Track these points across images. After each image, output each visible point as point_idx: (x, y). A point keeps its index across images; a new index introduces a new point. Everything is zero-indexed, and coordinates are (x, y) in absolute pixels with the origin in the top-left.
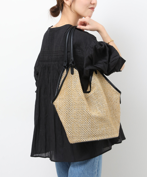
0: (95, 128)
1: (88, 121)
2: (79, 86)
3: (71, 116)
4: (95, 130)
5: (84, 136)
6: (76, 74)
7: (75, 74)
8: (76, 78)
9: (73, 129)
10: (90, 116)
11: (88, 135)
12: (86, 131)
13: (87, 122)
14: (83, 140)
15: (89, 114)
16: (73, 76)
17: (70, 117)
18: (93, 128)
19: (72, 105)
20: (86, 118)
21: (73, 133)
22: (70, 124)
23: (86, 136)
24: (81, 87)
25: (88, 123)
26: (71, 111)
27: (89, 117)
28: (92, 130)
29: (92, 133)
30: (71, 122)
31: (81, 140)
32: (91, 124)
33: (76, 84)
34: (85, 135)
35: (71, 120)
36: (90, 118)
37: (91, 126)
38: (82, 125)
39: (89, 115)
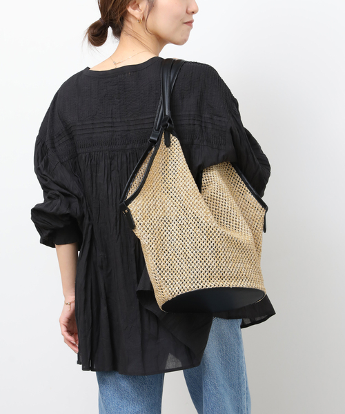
0: (223, 260)
1: (210, 242)
2: (185, 170)
3: (167, 235)
4: (224, 265)
5: (200, 277)
6: (176, 146)
7: (173, 146)
8: (177, 154)
9: (173, 264)
10: (213, 231)
11: (209, 274)
12: (205, 264)
13: (208, 244)
14: (196, 287)
15: (212, 226)
16: (169, 150)
17: (166, 238)
18: (220, 260)
19: (170, 211)
20: (205, 237)
21: (174, 274)
22: (167, 253)
23: (204, 277)
24: (189, 171)
25: (210, 247)
26: (167, 226)
27: (211, 234)
28: (216, 264)
29: (217, 269)
30: (168, 250)
31: (192, 287)
32: (216, 249)
33: (177, 166)
34: (201, 274)
35: (168, 245)
36: (213, 237)
37: (216, 254)
38: (194, 252)
39: (211, 229)
